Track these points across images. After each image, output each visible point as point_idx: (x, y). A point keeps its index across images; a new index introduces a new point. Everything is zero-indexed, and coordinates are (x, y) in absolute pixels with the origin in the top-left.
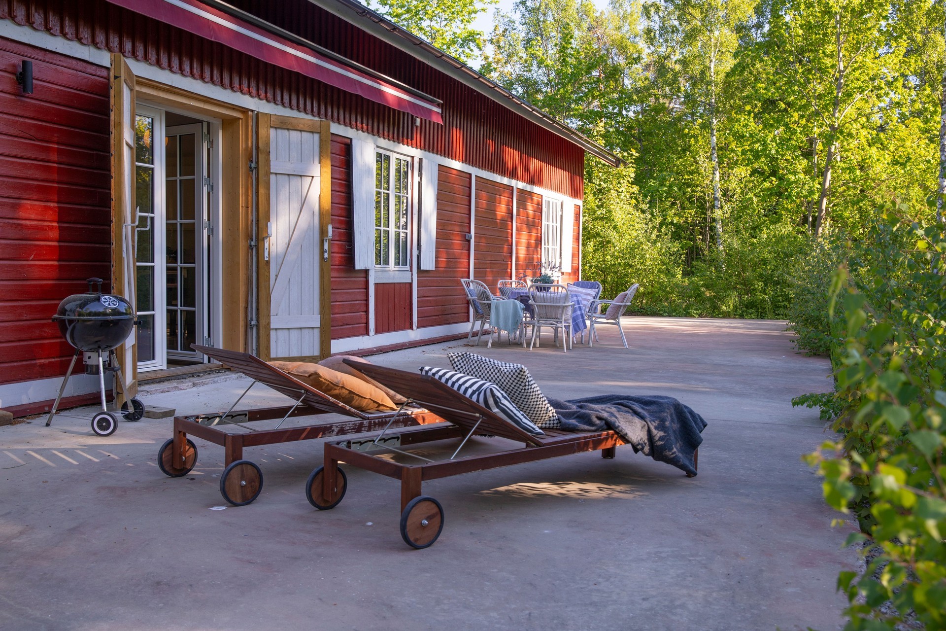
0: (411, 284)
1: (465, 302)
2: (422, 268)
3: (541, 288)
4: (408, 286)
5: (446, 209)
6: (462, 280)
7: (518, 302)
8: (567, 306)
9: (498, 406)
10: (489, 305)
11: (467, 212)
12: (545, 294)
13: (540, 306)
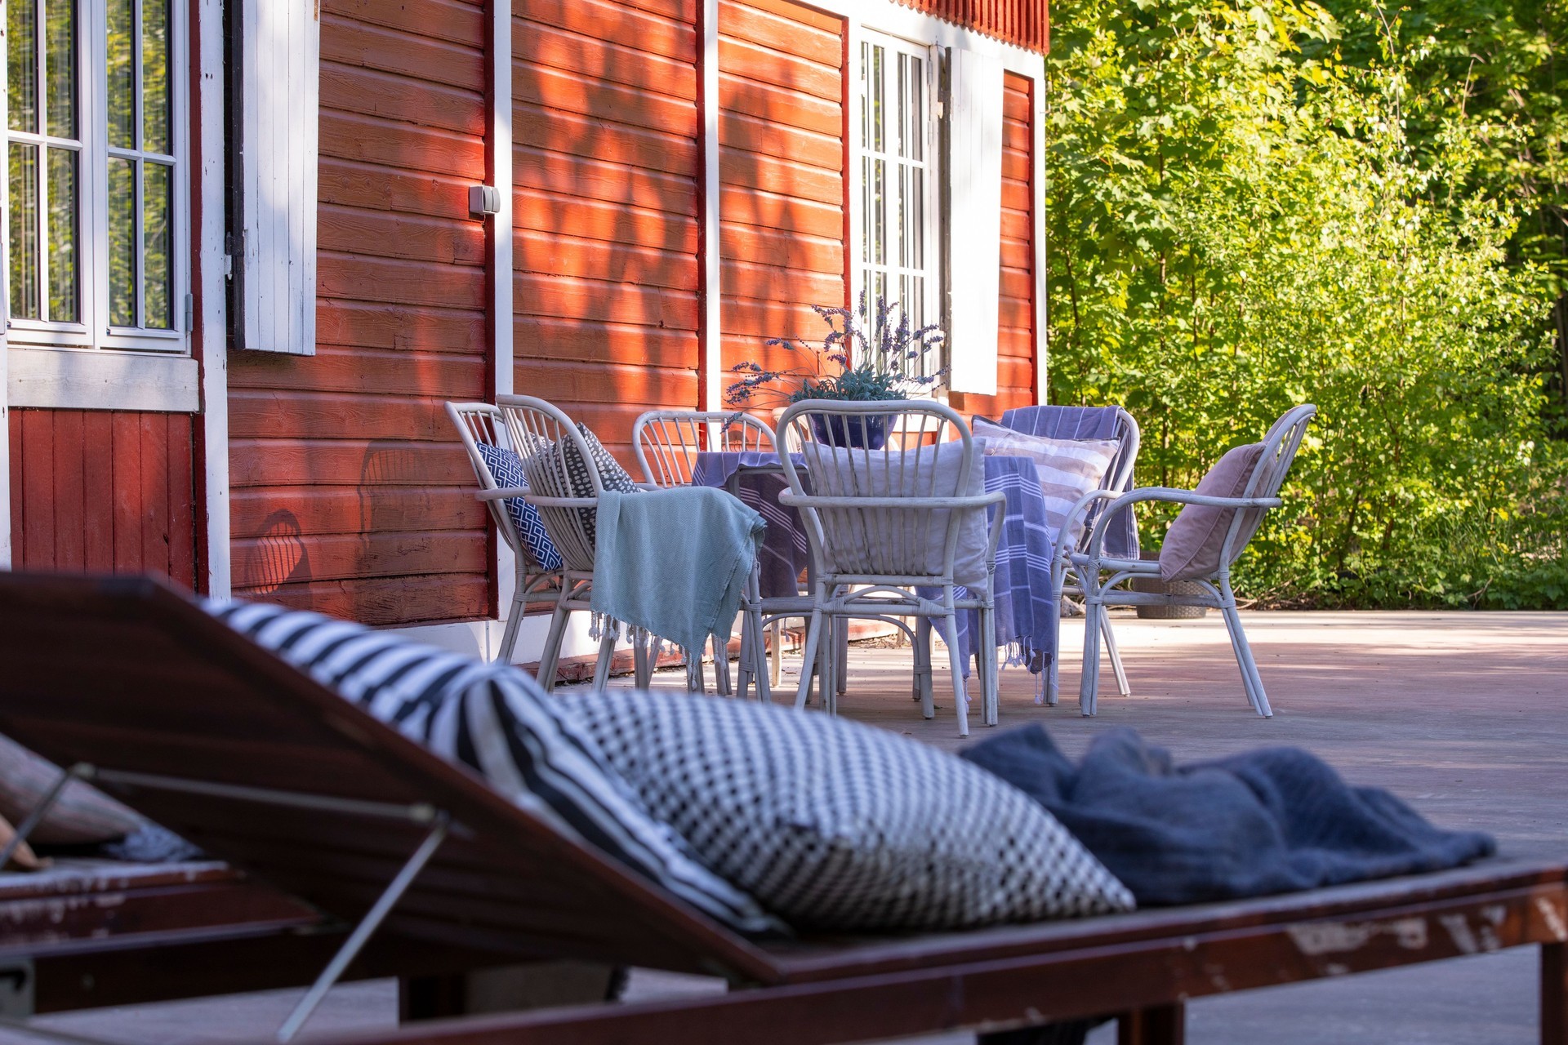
0: (196, 421)
1: (472, 518)
2: (251, 343)
3: (837, 421)
4: (182, 429)
5: (369, 59)
6: (455, 407)
7: (728, 501)
8: (965, 511)
9: (534, 783)
10: (588, 514)
11: (473, 80)
12: (858, 453)
13: (834, 510)
